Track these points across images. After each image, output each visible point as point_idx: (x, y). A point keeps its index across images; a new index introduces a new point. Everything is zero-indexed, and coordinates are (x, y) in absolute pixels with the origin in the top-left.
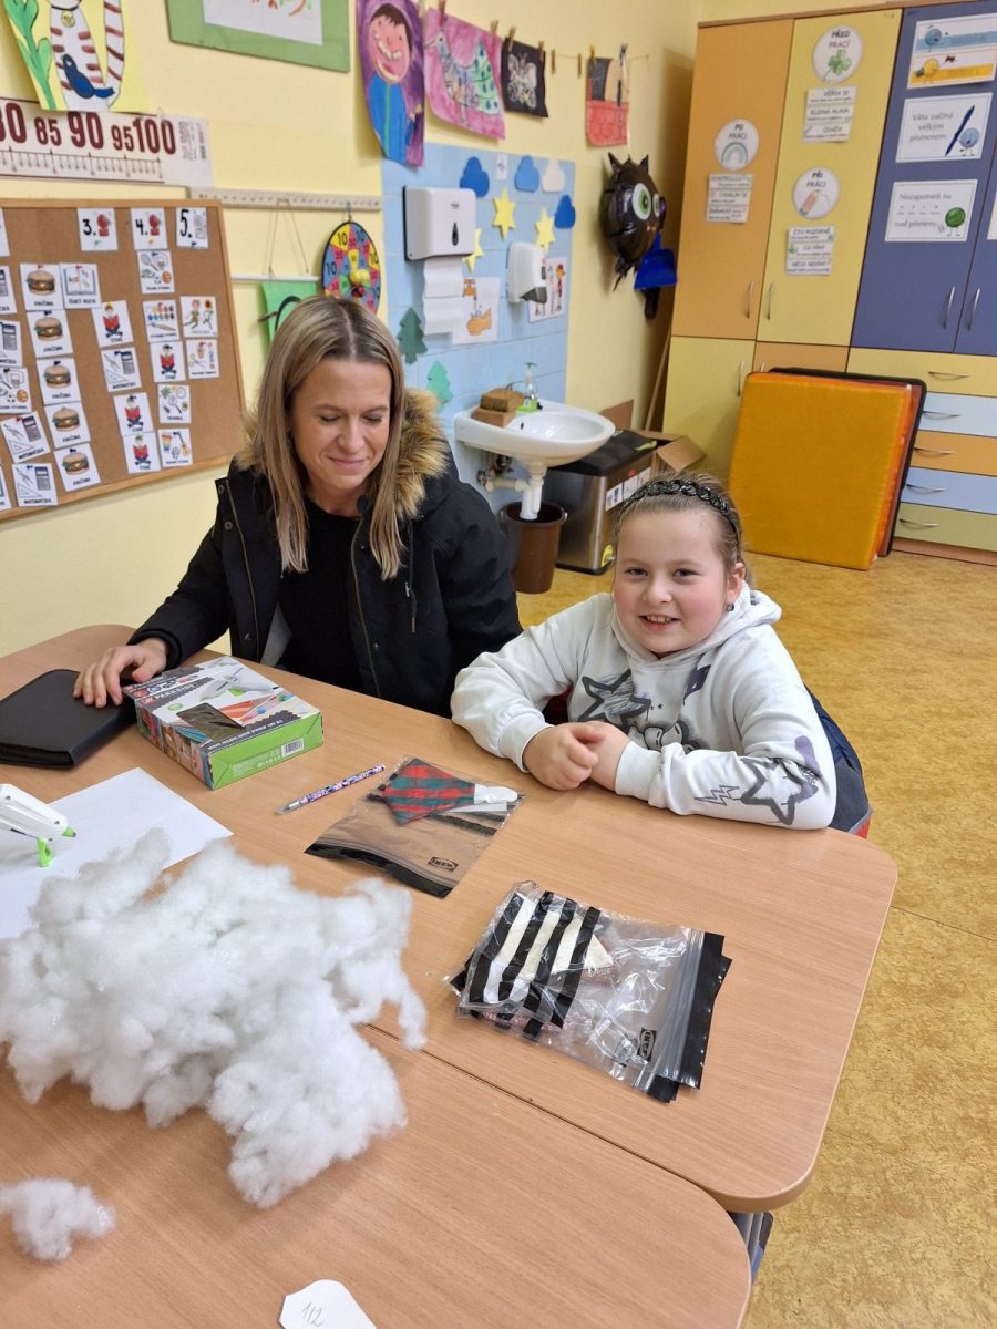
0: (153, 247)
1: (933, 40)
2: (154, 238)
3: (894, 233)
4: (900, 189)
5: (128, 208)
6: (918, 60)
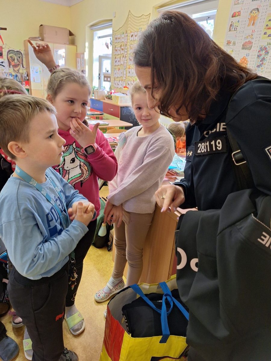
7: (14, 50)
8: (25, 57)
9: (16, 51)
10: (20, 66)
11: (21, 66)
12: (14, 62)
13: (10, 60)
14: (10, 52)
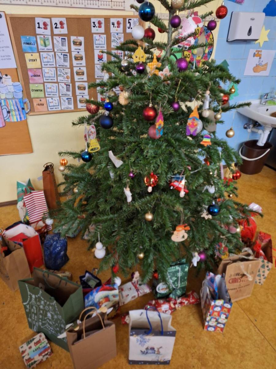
0: (117, 32)
2: (118, 29)
5: (110, 18)
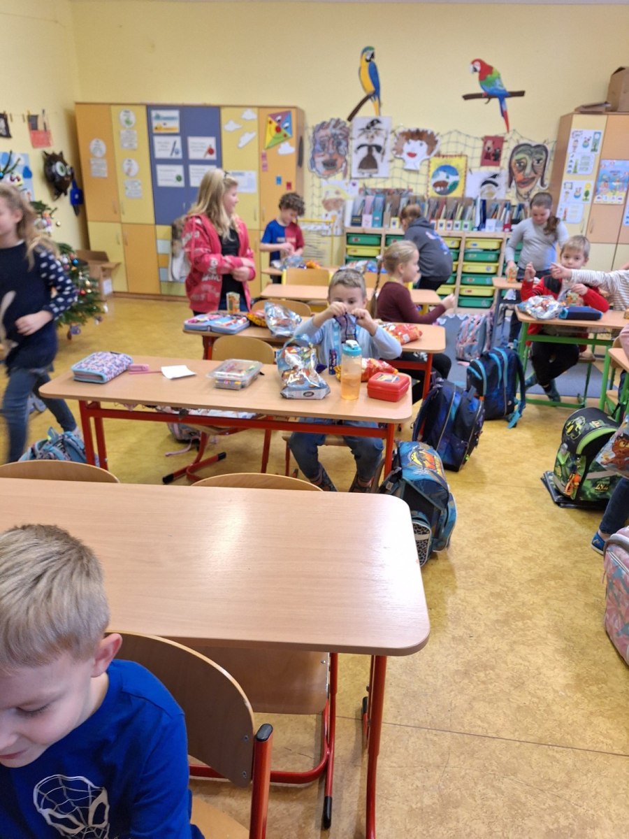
1: (158, 117)
3: (161, 183)
4: (160, 168)
6: (155, 123)
7: (529, 143)
8: (552, 158)
9: (533, 144)
10: (534, 182)
11: (539, 183)
12: (522, 173)
13: (514, 170)
14: (519, 149)
